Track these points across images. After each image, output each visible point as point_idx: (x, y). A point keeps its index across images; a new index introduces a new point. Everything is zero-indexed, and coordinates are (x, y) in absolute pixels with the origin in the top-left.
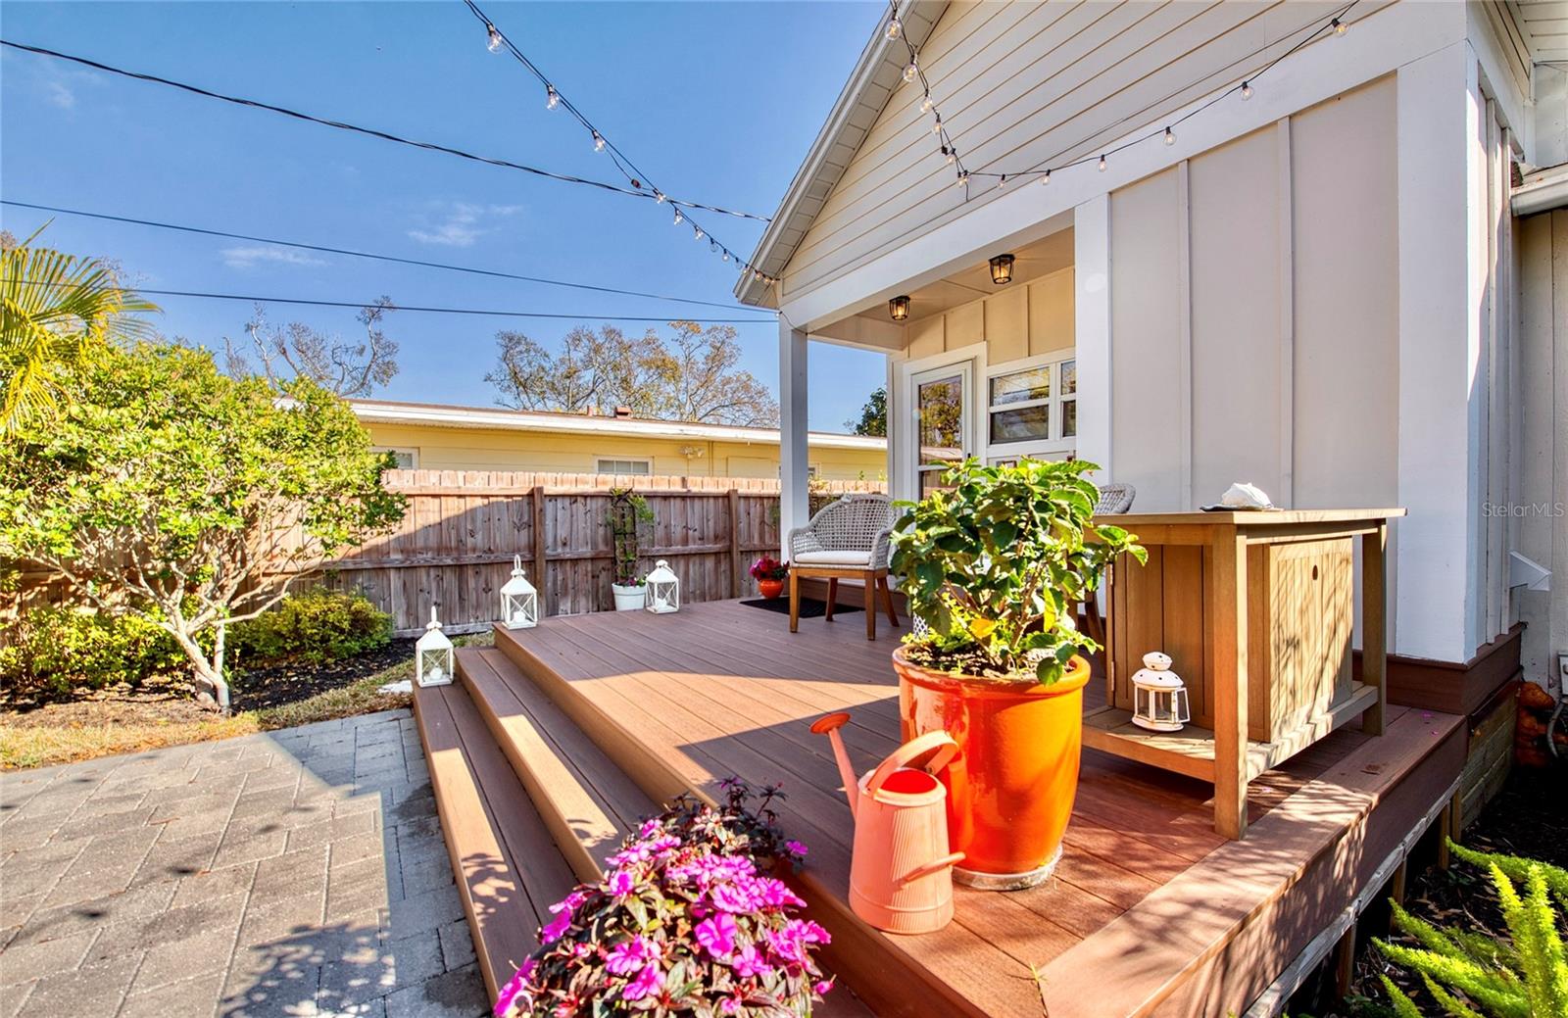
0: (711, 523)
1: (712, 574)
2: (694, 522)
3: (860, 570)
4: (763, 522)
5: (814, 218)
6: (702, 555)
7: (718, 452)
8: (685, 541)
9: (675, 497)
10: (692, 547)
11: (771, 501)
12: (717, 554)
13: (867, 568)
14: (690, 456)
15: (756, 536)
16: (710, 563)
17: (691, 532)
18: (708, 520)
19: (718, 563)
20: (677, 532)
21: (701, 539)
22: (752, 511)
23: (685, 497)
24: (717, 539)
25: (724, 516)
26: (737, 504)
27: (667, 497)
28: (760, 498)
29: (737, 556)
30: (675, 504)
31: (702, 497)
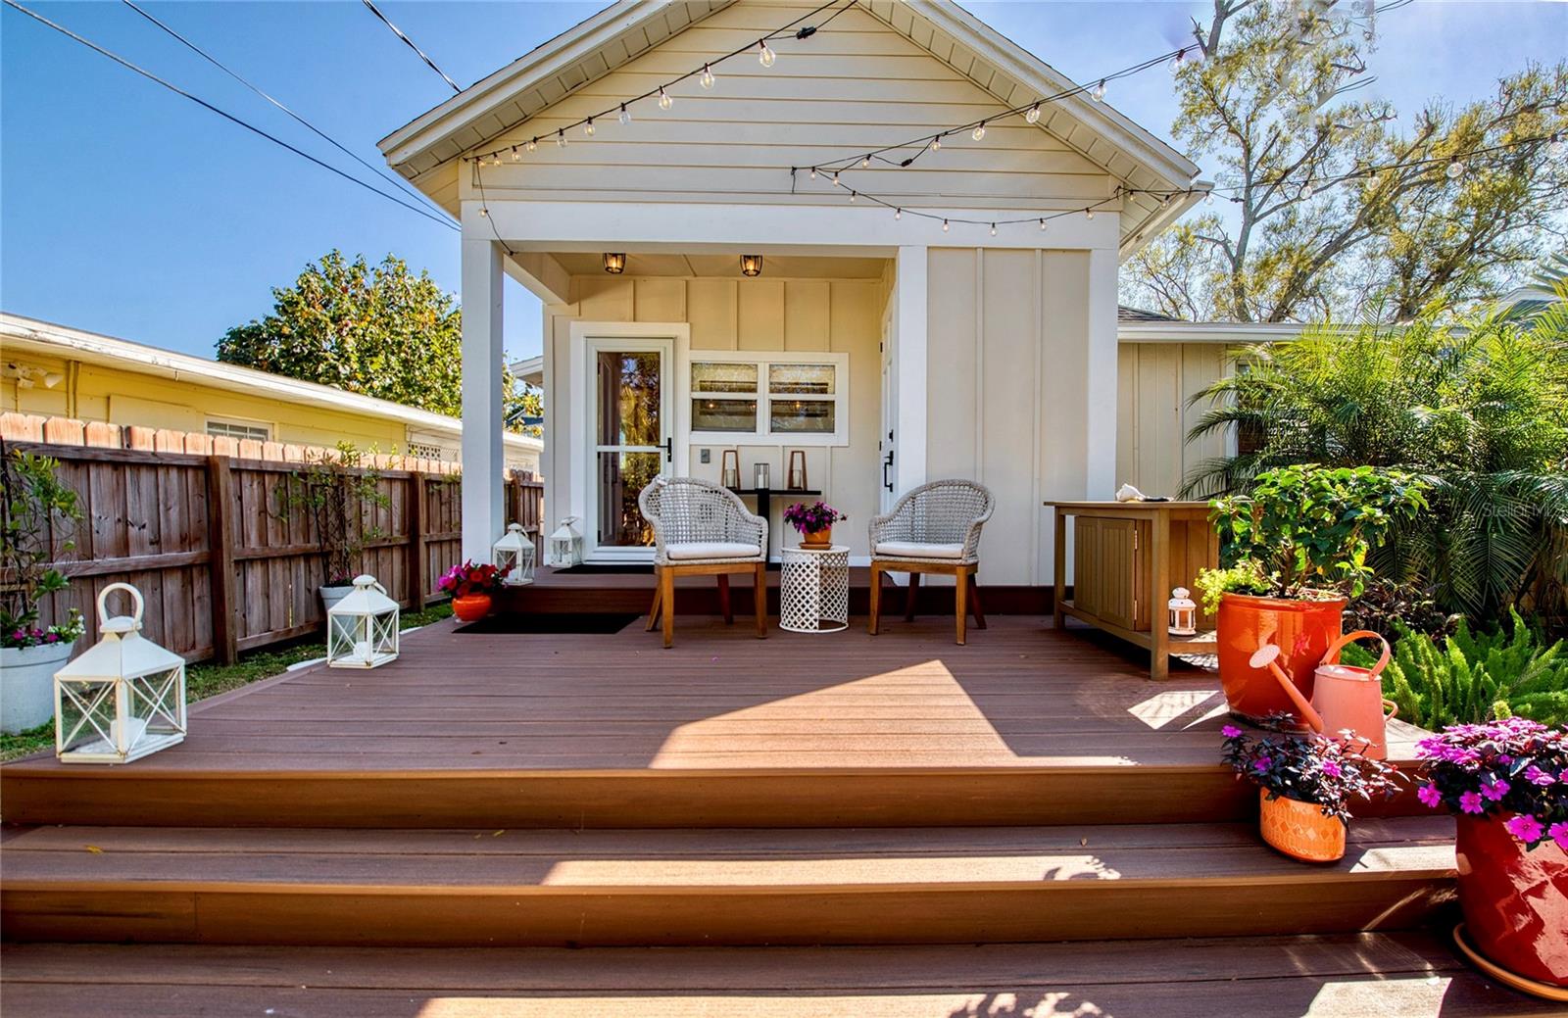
0: (174, 514)
1: (177, 605)
2: (140, 509)
3: (752, 563)
4: (263, 511)
5: (547, 106)
6: (159, 572)
7: (86, 382)
8: (123, 547)
9: (99, 463)
10: (138, 558)
11: (276, 478)
12: (185, 570)
13: (759, 559)
14: (22, 383)
15: (254, 536)
16: (172, 586)
17: (133, 531)
18: (168, 509)
19: (187, 583)
20: (106, 530)
21: (156, 542)
22: (246, 493)
23: (123, 463)
24: (185, 541)
25: (197, 503)
26: (227, 482)
27: (81, 461)
28: (260, 472)
29: (229, 571)
30: (101, 480)
31: (155, 464)
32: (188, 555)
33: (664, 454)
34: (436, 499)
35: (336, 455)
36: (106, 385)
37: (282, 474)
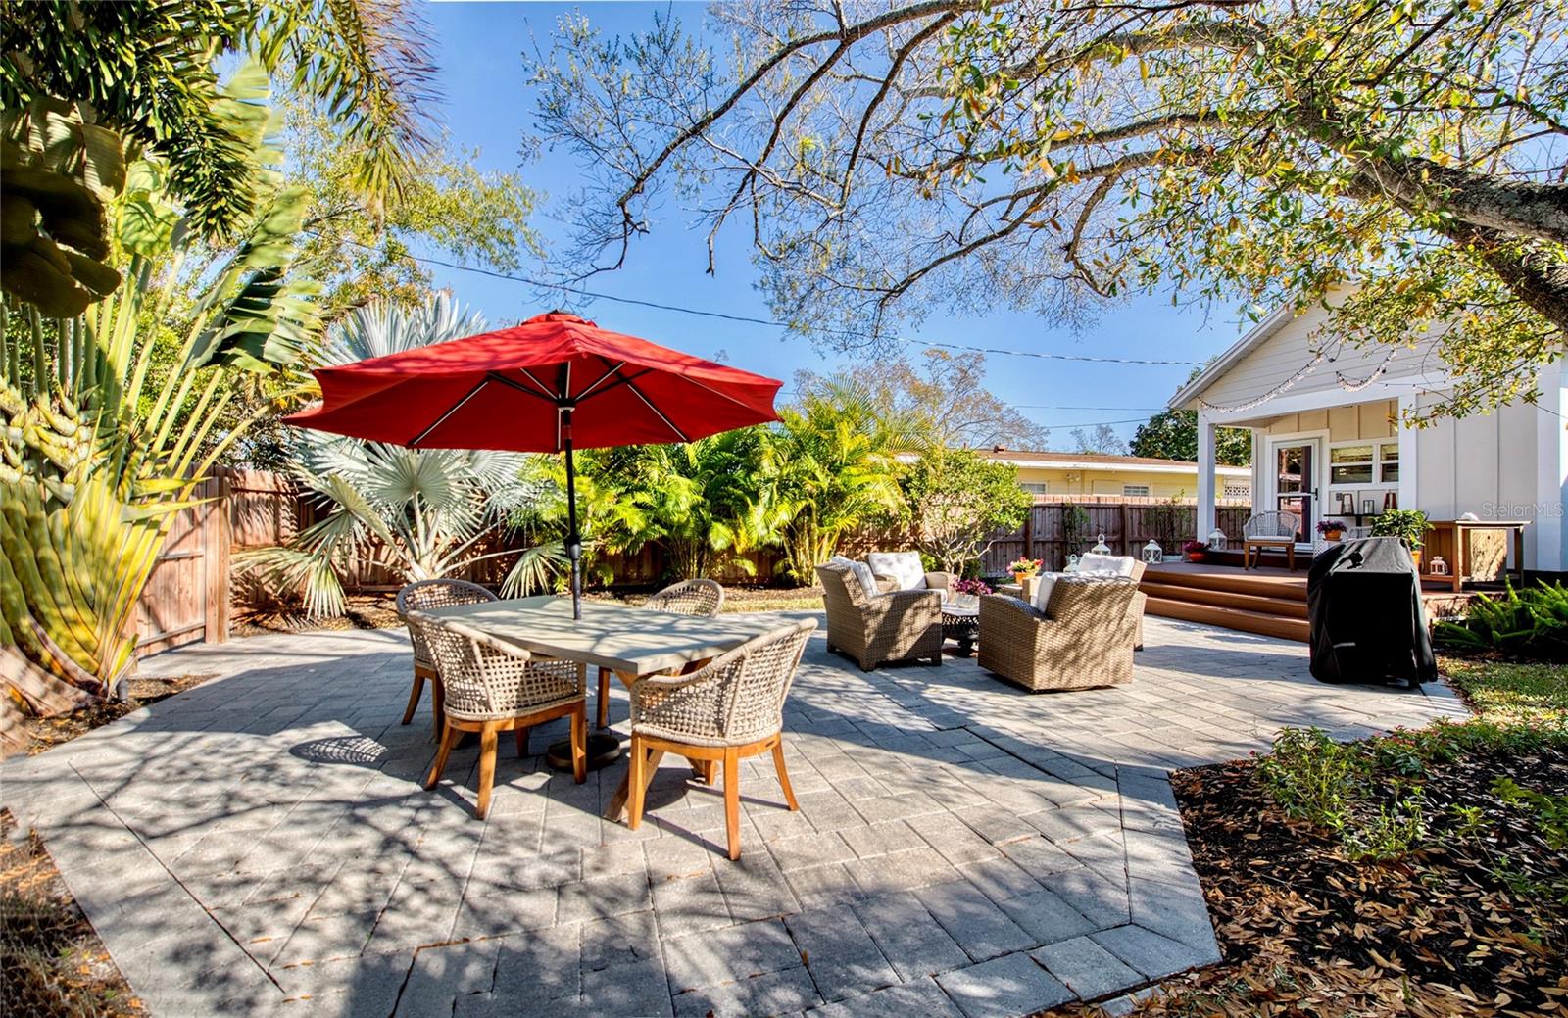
0: (1112, 524)
3: (1286, 543)
7: (1088, 478)
8: (1097, 533)
13: (1289, 542)
15: (1136, 532)
17: (1101, 528)
18: (1110, 522)
20: (1093, 528)
23: (1098, 507)
24: (1114, 533)
25: (1118, 520)
26: (1127, 512)
27: (1088, 507)
28: (1139, 508)
29: (1127, 544)
30: (1093, 511)
31: (1106, 507)
32: (1115, 538)
33: (1313, 497)
34: (1225, 519)
35: (1169, 500)
36: (1092, 477)
37: (1147, 509)
